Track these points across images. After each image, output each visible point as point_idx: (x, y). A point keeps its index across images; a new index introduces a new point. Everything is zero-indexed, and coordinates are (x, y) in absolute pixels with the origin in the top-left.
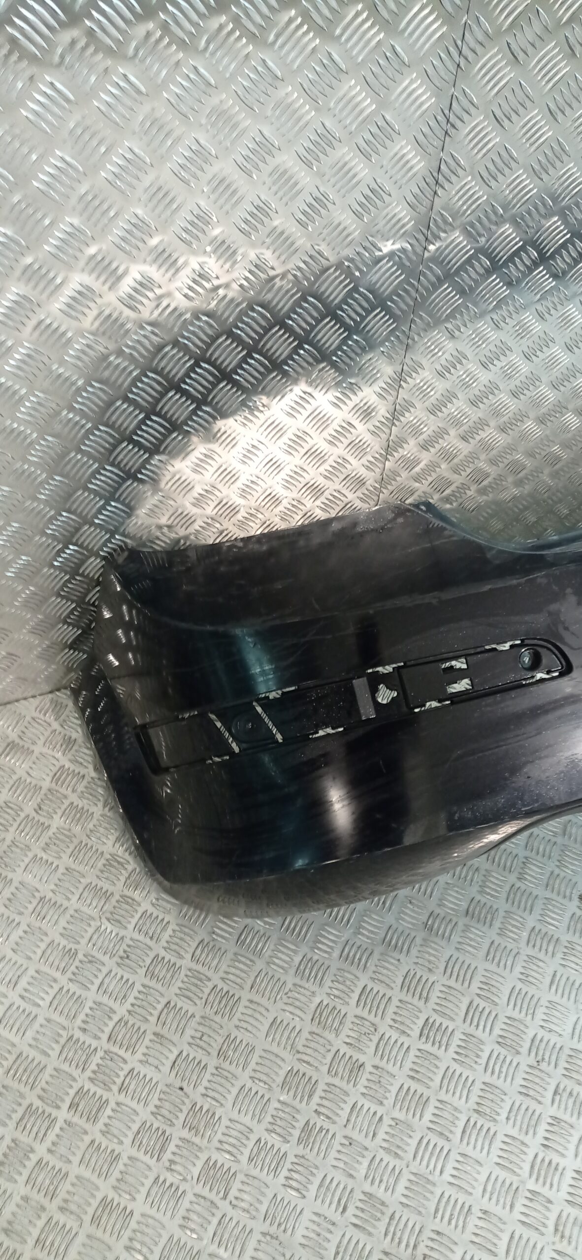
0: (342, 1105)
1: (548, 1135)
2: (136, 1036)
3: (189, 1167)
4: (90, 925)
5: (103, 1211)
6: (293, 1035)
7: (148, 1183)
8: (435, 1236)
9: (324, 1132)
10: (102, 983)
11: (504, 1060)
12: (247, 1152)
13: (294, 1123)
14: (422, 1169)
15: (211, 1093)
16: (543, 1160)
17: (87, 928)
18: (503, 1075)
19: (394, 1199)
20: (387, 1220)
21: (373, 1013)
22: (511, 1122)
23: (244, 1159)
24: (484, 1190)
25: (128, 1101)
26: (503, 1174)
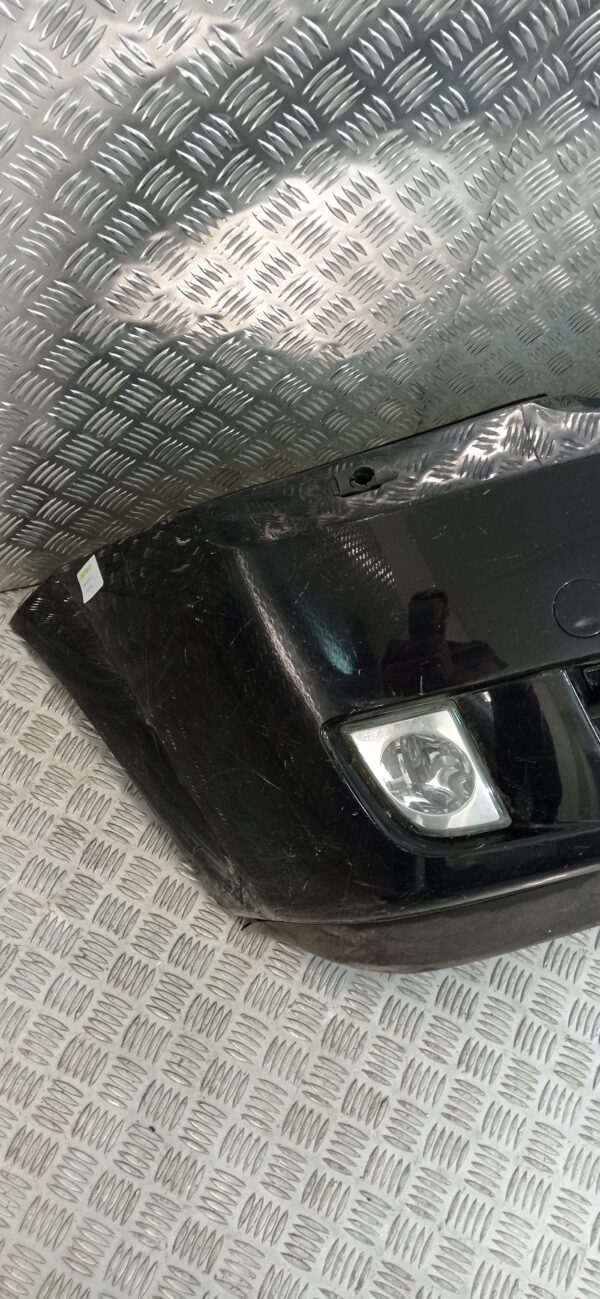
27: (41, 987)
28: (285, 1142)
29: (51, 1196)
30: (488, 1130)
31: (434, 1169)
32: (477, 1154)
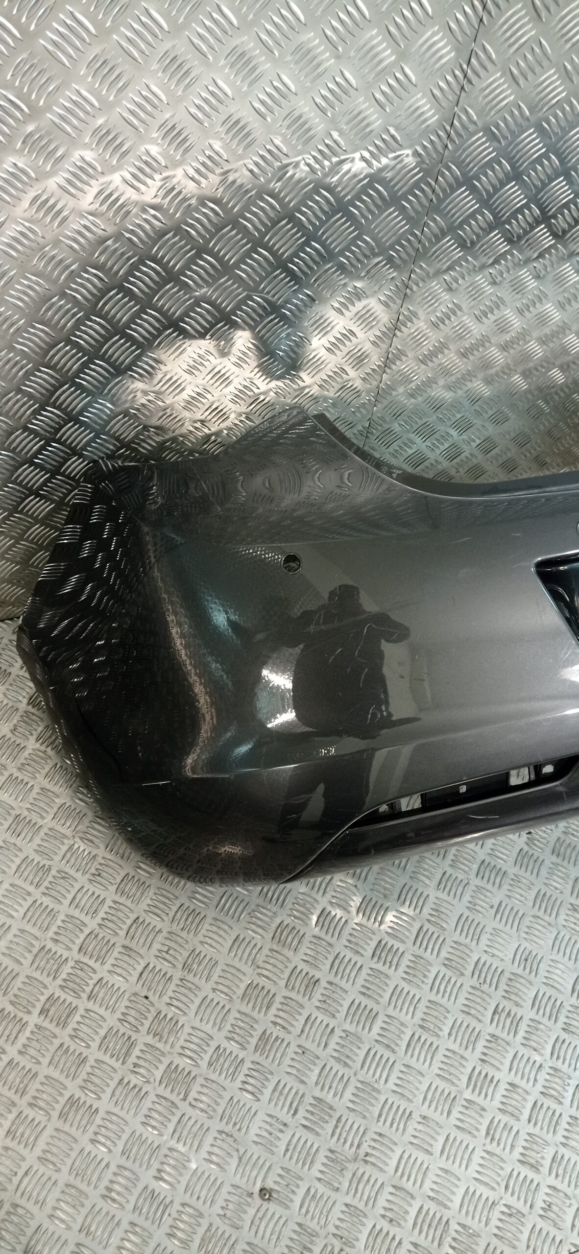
0: (297, 1017)
1: (485, 1051)
2: (105, 948)
3: (152, 1070)
4: (63, 844)
5: (70, 1108)
6: (254, 951)
7: (113, 1084)
8: (377, 1137)
9: (280, 1041)
10: (74, 898)
11: (449, 981)
12: (207, 1058)
13: (252, 1032)
14: (369, 1078)
15: (176, 1003)
16: (480, 1073)
17: (61, 846)
18: (447, 995)
19: (342, 1103)
20: (334, 1122)
21: (331, 933)
22: (453, 1037)
23: (204, 1064)
24: (425, 1098)
25: (96, 1008)
26: (442, 1085)
27: (67, 895)
28: (244, 1009)
29: (71, 1043)
30: (393, 1004)
31: (352, 1031)
32: (385, 1022)
